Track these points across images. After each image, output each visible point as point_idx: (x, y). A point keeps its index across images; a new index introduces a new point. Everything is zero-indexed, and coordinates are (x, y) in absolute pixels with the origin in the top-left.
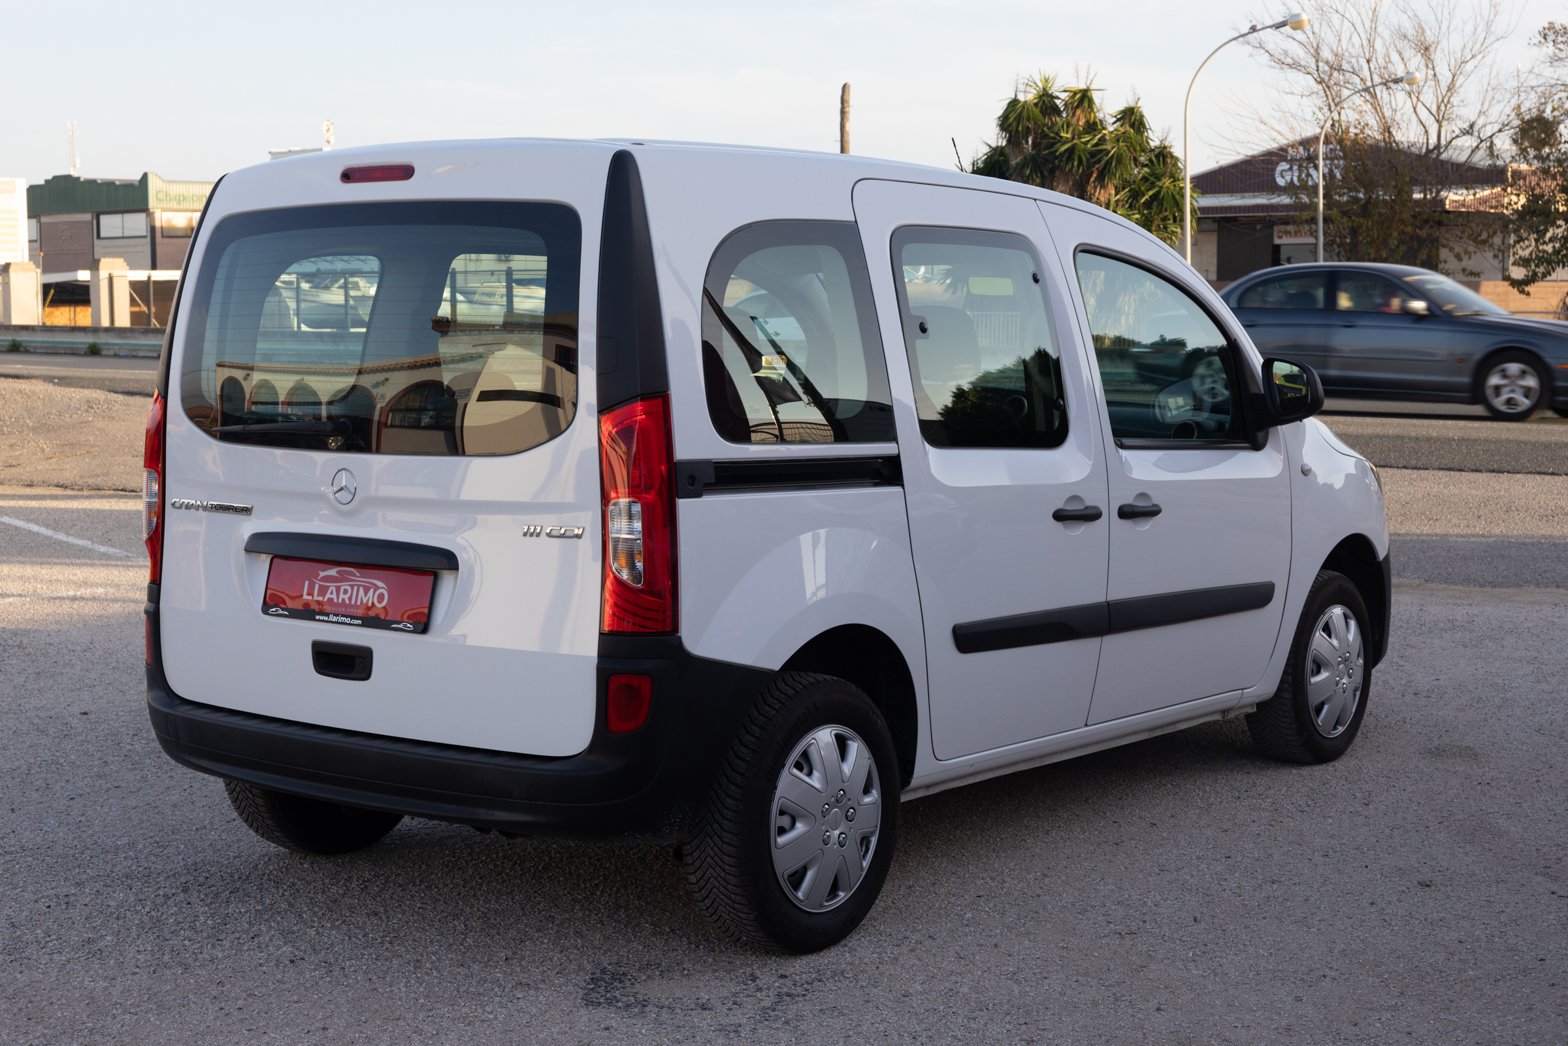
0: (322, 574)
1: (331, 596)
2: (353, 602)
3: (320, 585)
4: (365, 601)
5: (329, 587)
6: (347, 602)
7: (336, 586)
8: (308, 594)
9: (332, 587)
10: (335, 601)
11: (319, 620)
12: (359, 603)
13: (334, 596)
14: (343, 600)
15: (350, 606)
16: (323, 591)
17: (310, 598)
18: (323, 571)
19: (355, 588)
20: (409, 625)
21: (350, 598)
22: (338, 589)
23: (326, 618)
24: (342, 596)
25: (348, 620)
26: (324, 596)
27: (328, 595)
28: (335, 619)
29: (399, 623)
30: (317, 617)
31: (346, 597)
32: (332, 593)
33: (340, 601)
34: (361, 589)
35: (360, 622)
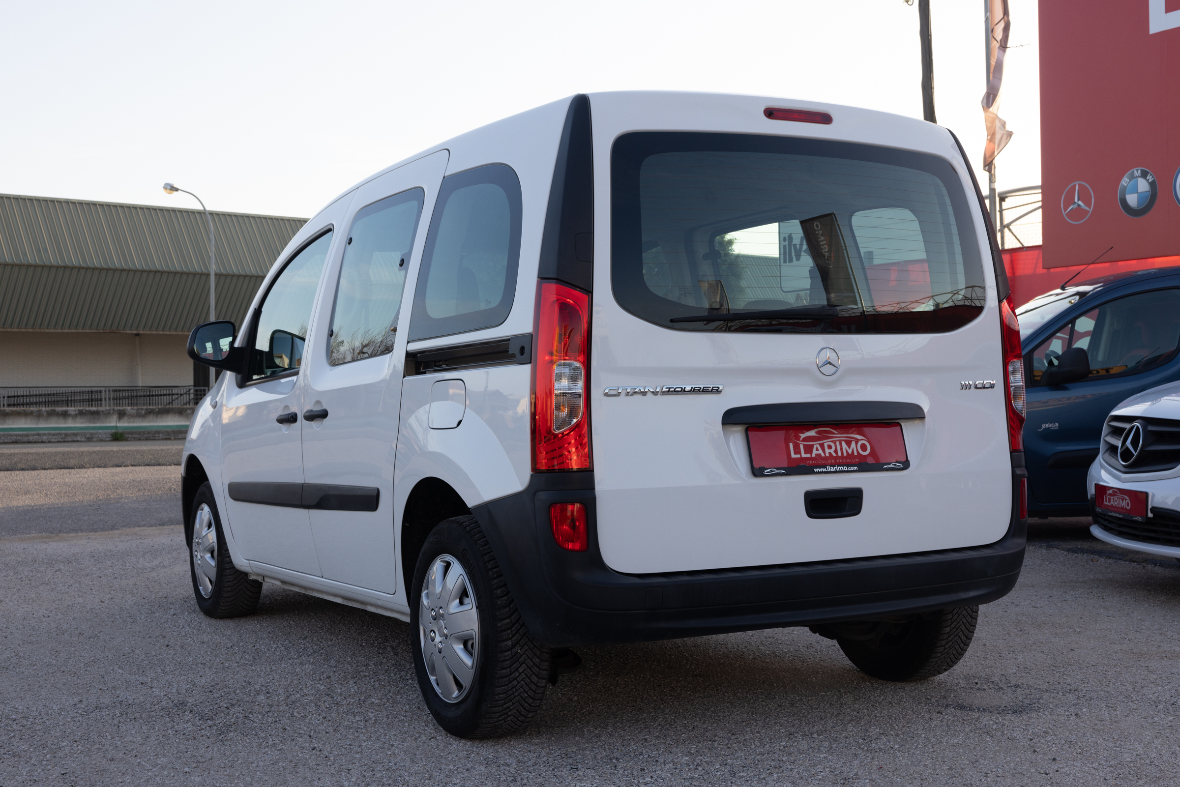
0: (803, 436)
1: (818, 452)
2: (840, 454)
3: (803, 444)
4: (850, 451)
5: (813, 445)
6: (834, 455)
7: (820, 444)
8: (795, 453)
9: (816, 445)
10: (823, 455)
11: (819, 473)
12: (845, 454)
13: (820, 452)
14: (830, 453)
15: (837, 457)
16: (809, 449)
17: (798, 456)
18: (803, 433)
19: (838, 443)
20: (898, 464)
21: (836, 451)
22: (822, 446)
23: (824, 470)
24: (827, 451)
25: (845, 468)
26: (811, 453)
27: (815, 452)
28: (833, 469)
29: (889, 464)
30: (816, 470)
31: (832, 451)
32: (817, 450)
33: (827, 455)
34: (843, 443)
35: (856, 468)
